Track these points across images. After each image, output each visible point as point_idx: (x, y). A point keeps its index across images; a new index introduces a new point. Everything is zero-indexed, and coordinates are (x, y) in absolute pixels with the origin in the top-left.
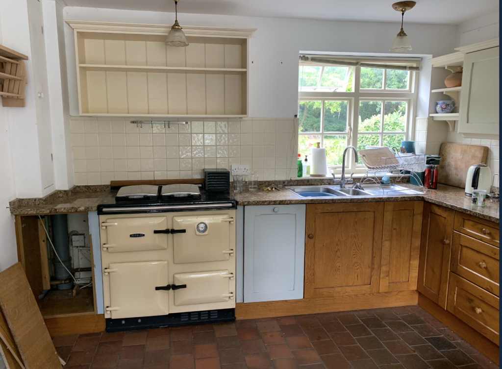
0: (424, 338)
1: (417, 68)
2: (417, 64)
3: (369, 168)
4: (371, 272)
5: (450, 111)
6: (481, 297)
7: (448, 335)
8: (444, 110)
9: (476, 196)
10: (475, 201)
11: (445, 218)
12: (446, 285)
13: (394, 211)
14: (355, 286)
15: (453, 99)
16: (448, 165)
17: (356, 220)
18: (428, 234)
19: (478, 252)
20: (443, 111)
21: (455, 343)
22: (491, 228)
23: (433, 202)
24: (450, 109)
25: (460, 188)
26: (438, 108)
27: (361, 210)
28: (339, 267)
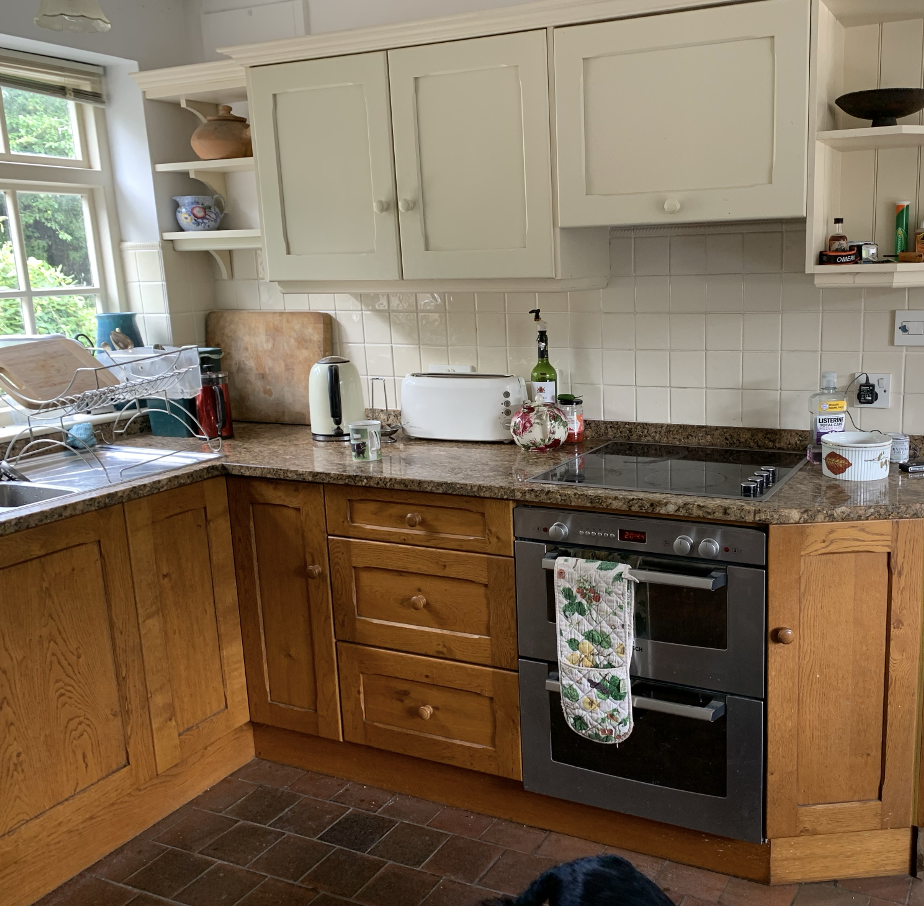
0: (315, 839)
1: (95, 97)
2: (93, 82)
3: (31, 406)
4: (125, 724)
5: (217, 225)
6: (427, 676)
7: (362, 801)
8: (200, 222)
9: (363, 437)
10: (360, 450)
11: (298, 510)
12: (333, 681)
13: (153, 522)
14: (84, 790)
15: (216, 193)
16: (240, 370)
17: (45, 585)
18: (255, 563)
19: (400, 573)
20: (198, 224)
21: (384, 811)
22: (424, 509)
23: (258, 473)
24: (215, 220)
25: (284, 424)
26: (184, 216)
27: (59, 547)
28: (19, 755)
